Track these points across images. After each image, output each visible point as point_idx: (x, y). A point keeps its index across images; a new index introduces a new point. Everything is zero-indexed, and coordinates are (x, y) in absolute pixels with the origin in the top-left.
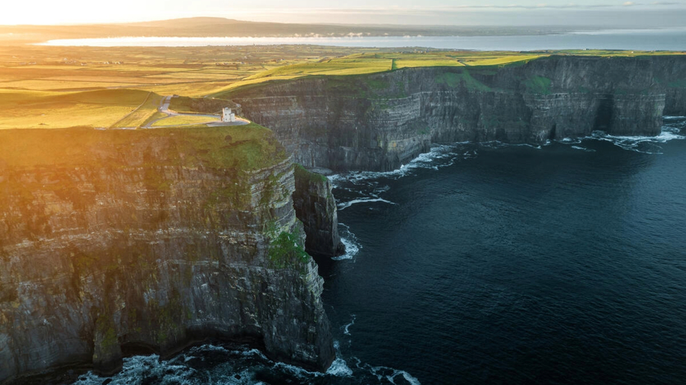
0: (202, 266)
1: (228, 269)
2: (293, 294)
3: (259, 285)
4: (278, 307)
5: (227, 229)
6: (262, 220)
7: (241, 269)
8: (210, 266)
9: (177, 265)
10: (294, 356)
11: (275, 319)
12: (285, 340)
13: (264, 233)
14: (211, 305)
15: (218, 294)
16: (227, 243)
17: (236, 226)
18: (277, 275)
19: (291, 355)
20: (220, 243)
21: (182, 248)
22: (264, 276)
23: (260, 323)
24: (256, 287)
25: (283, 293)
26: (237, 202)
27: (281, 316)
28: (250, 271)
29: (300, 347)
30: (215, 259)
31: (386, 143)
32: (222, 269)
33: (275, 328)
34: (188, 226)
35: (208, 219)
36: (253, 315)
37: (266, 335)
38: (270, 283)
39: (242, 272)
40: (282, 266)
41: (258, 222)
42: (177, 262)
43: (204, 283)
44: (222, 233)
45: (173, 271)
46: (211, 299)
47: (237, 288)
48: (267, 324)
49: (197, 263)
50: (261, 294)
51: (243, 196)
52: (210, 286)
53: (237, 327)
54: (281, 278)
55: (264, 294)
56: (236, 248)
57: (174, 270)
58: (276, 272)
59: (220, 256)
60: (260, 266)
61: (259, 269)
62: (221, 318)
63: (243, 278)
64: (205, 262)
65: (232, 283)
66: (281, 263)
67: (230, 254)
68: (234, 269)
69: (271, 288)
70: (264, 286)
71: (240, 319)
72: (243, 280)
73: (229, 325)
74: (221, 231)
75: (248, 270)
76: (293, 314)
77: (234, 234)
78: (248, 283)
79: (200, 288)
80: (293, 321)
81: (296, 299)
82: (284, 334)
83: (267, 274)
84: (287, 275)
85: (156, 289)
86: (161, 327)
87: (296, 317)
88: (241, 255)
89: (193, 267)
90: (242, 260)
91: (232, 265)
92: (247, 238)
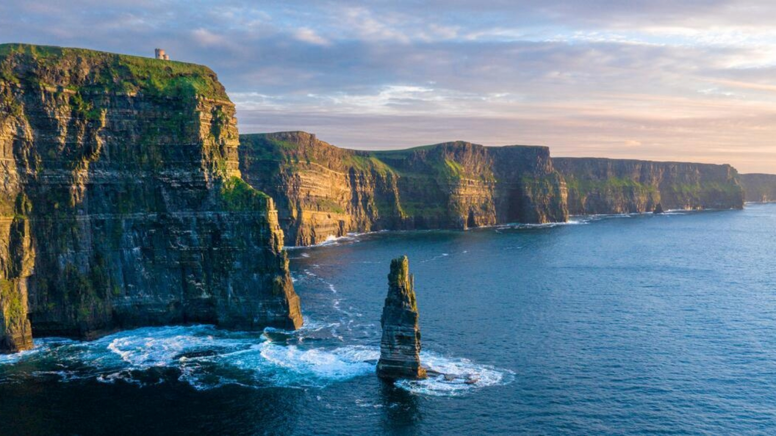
0: (135, 221)
1: (169, 220)
2: (252, 242)
3: (209, 237)
4: (233, 260)
5: (170, 167)
6: (211, 155)
7: (185, 219)
8: (144, 220)
9: (103, 222)
10: (255, 320)
11: (231, 275)
12: (244, 300)
13: (214, 171)
14: (143, 277)
15: (154, 263)
16: (168, 187)
17: (179, 164)
18: (233, 218)
19: (253, 320)
20: (160, 187)
21: (110, 199)
22: (216, 222)
23: (209, 292)
24: (205, 240)
25: (240, 240)
26: (183, 134)
27: (239, 269)
28: (198, 220)
29: (264, 306)
30: (152, 210)
31: (300, 212)
32: (162, 222)
33: (231, 288)
34: (119, 169)
35: (146, 157)
36: (199, 284)
37: (219, 301)
38: (224, 230)
39: (187, 223)
40: (237, 208)
41: (207, 157)
42: (102, 217)
43: (136, 246)
44: (163, 173)
45: (96, 230)
46: (143, 270)
47: (179, 247)
48: (219, 288)
49: (129, 216)
50: (210, 250)
51: (190, 125)
52: (144, 250)
53: (177, 305)
54: (237, 222)
55: (215, 249)
56: (179, 192)
57: (97, 228)
58: (232, 214)
59: (158, 205)
60: (211, 210)
61: (209, 214)
62: (156, 294)
63: (188, 231)
64: (139, 216)
65: (173, 240)
66: (237, 204)
67: (172, 200)
68: (176, 220)
69: (226, 235)
70: (216, 237)
71: (182, 293)
72: (189, 234)
73: (168, 302)
74: (162, 171)
75: (195, 219)
76: (253, 266)
77: (177, 174)
78: (195, 236)
79: (131, 252)
80: (253, 276)
81: (256, 247)
82: (242, 293)
83: (219, 218)
84: (244, 219)
85: (75, 249)
86: (82, 300)
87: (256, 271)
88: (186, 201)
89: (123, 221)
90: (186, 207)
91: (175, 215)
92: (194, 179)
